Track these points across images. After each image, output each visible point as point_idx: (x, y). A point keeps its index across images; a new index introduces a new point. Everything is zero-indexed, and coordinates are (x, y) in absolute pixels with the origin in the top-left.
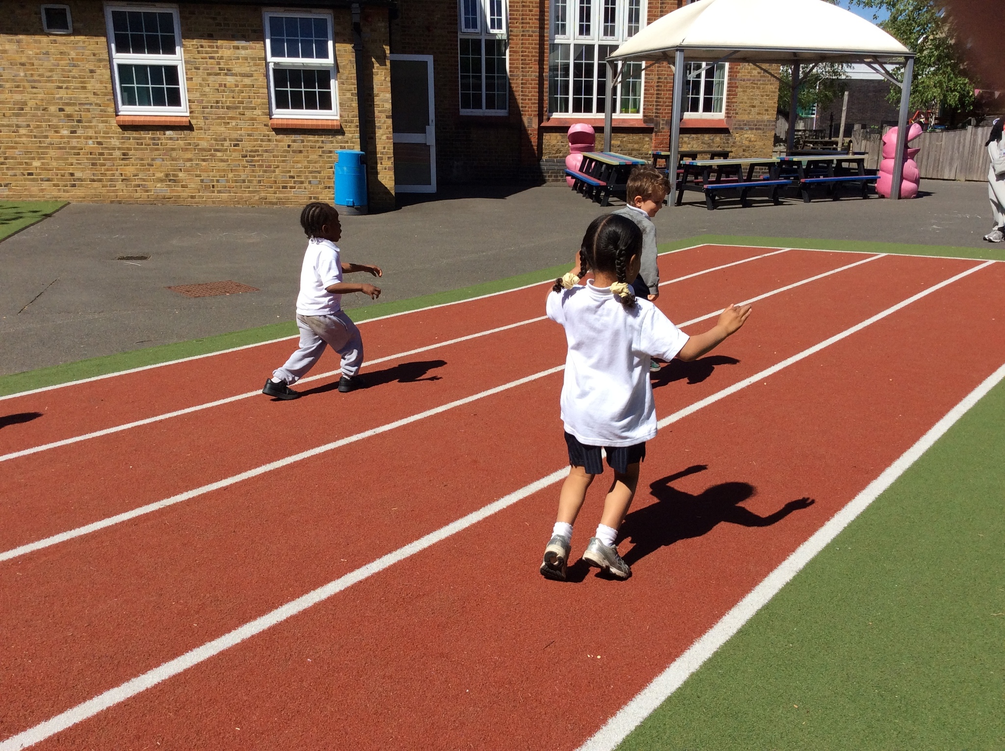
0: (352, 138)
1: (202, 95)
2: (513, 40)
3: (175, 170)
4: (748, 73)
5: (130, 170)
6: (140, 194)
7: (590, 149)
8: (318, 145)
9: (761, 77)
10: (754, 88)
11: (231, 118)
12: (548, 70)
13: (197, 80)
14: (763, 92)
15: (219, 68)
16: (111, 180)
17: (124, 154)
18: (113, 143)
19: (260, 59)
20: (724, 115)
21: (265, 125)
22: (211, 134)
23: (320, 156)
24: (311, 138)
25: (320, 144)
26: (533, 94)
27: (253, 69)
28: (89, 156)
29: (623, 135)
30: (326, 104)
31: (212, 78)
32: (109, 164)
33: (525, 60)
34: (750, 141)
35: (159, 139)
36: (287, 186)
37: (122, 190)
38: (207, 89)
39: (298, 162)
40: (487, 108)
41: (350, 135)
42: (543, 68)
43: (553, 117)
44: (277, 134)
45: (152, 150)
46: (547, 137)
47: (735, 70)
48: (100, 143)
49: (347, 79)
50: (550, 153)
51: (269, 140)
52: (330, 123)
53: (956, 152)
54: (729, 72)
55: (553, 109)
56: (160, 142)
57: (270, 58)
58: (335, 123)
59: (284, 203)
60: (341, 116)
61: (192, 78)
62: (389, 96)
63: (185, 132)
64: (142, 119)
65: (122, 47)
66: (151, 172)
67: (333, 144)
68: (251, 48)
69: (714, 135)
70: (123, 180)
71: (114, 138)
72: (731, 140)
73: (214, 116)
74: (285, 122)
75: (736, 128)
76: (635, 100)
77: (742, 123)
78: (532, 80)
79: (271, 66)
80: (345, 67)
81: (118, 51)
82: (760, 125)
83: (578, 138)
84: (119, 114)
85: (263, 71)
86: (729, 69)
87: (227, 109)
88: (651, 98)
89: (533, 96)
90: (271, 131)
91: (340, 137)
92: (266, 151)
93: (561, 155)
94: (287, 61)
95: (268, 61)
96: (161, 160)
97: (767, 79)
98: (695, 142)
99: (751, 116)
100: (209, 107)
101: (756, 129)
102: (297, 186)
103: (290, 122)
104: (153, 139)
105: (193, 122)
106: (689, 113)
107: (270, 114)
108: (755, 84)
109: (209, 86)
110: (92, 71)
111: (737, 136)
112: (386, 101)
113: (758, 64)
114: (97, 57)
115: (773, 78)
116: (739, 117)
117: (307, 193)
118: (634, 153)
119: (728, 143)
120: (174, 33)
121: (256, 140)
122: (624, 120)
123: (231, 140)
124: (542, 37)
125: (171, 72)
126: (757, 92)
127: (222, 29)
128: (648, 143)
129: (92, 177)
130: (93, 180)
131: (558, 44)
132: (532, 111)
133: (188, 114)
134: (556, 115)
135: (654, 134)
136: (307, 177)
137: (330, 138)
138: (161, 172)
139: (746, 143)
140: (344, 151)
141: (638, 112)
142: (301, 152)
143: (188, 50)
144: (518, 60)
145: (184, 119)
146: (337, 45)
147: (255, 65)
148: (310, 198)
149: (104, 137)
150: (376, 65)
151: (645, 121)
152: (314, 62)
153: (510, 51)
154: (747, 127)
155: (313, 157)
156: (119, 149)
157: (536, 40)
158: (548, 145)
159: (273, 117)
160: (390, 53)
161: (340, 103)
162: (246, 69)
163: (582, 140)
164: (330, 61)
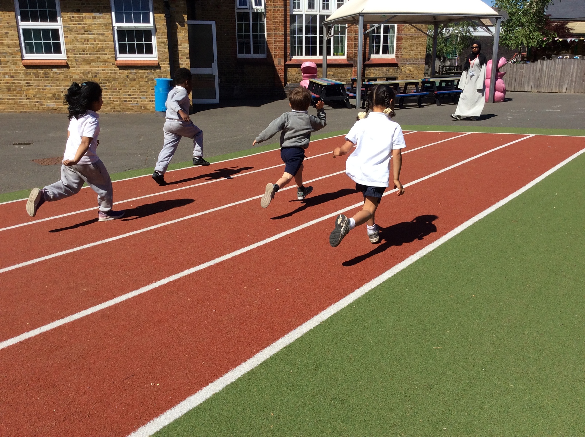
0: (166, 71)
1: (74, 47)
2: (268, 12)
3: (58, 92)
4: (409, 30)
5: (31, 93)
6: (37, 107)
7: (314, 77)
8: (145, 75)
9: (416, 32)
10: (412, 39)
11: (92, 60)
12: (289, 31)
13: (71, 38)
14: (418, 42)
15: (84, 30)
16: (20, 99)
17: (27, 83)
18: (20, 77)
19: (109, 24)
20: (395, 55)
21: (113, 64)
22: (81, 70)
23: (146, 82)
24: (141, 71)
25: (146, 75)
26: (281, 45)
27: (105, 31)
28: (6, 85)
29: (335, 69)
30: (149, 50)
31: (80, 37)
32: (18, 89)
33: (276, 24)
34: (410, 71)
35: (48, 74)
36: (127, 101)
37: (27, 105)
38: (77, 43)
39: (133, 86)
40: (253, 54)
41: (165, 69)
42: (287, 29)
43: (293, 58)
44: (120, 69)
45: (44, 80)
46: (289, 70)
47: (401, 29)
48: (12, 77)
49: (162, 36)
50: (292, 80)
51: (115, 73)
52: (152, 62)
53: (532, 75)
54: (397, 30)
55: (293, 53)
56: (49, 75)
57: (115, 24)
58: (155, 62)
59: (125, 111)
60: (159, 58)
61: (68, 36)
62: (187, 45)
63: (64, 69)
64: (38, 61)
65: (25, 18)
66: (44, 94)
67: (155, 75)
68: (103, 18)
69: (389, 68)
70: (27, 99)
71: (21, 73)
72: (399, 71)
73: (82, 59)
74: (125, 62)
75: (402, 64)
76: (342, 48)
77: (405, 60)
78: (280, 36)
79: (116, 28)
80: (160, 28)
81: (23, 20)
82: (416, 62)
83: (307, 70)
84: (24, 59)
85: (111, 31)
86: (397, 28)
87: (89, 55)
88: (351, 46)
89: (281, 46)
90: (116, 68)
91: (158, 70)
92: (114, 80)
93: (299, 81)
94: (125, 25)
95: (114, 25)
96: (50, 86)
97: (419, 34)
98: (378, 72)
99: (410, 56)
100: (79, 54)
101: (414, 64)
102: (133, 100)
103: (128, 62)
104: (45, 74)
105: (69, 63)
106: (374, 55)
107: (116, 57)
108: (413, 37)
109: (78, 41)
110: (7, 33)
111: (402, 69)
112: (186, 48)
113: (413, 25)
114: (10, 24)
115: (423, 33)
116: (403, 57)
117: (139, 104)
118: (342, 79)
119: (397, 72)
120: (56, 9)
121: (107, 73)
122: (335, 60)
123: (92, 73)
124: (285, 10)
125: (55, 33)
126: (414, 42)
127: (85, 7)
128: (350, 73)
129: (8, 97)
130: (9, 99)
131: (295, 15)
132: (280, 55)
133: (66, 58)
134: (295, 57)
135: (353, 68)
136: (139, 95)
137: (152, 71)
138: (51, 94)
139: (408, 72)
140: (160, 79)
141: (344, 55)
142: (135, 80)
143: (65, 19)
144: (271, 24)
145: (63, 61)
146: (155, 15)
147: (106, 28)
148: (141, 108)
149: (15, 73)
150: (179, 27)
151: (348, 60)
152: (142, 25)
153: (267, 19)
154: (409, 63)
155: (142, 83)
156: (24, 80)
157: (282, 12)
158: (290, 75)
159: (117, 59)
160: (188, 20)
161: (158, 50)
162: (100, 31)
163: (309, 71)
164: (151, 25)
